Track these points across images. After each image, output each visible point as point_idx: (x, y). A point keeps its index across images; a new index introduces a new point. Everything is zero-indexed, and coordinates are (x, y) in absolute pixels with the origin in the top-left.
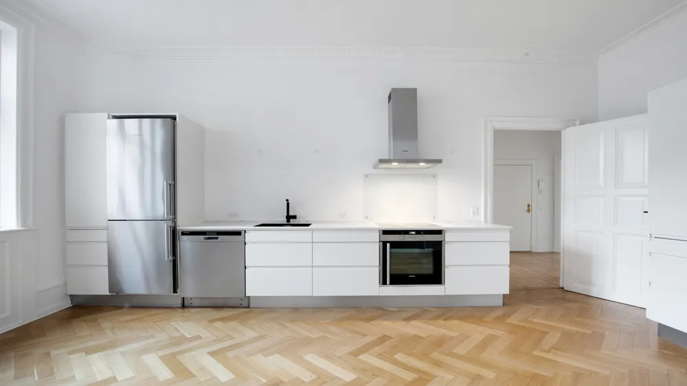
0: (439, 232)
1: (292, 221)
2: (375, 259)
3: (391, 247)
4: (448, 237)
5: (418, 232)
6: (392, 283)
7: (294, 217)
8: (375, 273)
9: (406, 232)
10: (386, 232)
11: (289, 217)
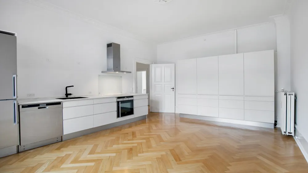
0: (132, 97)
1: (69, 96)
2: (115, 109)
3: (121, 103)
4: (134, 98)
5: (127, 97)
6: (121, 116)
7: (70, 94)
8: (115, 114)
9: (124, 97)
10: (119, 98)
11: (67, 95)
